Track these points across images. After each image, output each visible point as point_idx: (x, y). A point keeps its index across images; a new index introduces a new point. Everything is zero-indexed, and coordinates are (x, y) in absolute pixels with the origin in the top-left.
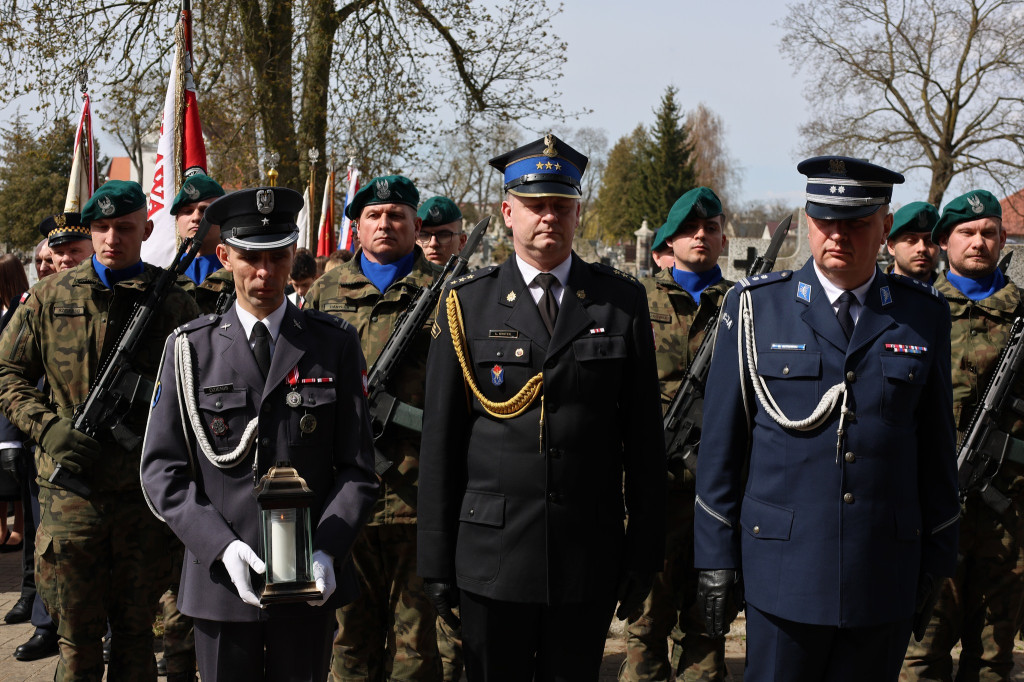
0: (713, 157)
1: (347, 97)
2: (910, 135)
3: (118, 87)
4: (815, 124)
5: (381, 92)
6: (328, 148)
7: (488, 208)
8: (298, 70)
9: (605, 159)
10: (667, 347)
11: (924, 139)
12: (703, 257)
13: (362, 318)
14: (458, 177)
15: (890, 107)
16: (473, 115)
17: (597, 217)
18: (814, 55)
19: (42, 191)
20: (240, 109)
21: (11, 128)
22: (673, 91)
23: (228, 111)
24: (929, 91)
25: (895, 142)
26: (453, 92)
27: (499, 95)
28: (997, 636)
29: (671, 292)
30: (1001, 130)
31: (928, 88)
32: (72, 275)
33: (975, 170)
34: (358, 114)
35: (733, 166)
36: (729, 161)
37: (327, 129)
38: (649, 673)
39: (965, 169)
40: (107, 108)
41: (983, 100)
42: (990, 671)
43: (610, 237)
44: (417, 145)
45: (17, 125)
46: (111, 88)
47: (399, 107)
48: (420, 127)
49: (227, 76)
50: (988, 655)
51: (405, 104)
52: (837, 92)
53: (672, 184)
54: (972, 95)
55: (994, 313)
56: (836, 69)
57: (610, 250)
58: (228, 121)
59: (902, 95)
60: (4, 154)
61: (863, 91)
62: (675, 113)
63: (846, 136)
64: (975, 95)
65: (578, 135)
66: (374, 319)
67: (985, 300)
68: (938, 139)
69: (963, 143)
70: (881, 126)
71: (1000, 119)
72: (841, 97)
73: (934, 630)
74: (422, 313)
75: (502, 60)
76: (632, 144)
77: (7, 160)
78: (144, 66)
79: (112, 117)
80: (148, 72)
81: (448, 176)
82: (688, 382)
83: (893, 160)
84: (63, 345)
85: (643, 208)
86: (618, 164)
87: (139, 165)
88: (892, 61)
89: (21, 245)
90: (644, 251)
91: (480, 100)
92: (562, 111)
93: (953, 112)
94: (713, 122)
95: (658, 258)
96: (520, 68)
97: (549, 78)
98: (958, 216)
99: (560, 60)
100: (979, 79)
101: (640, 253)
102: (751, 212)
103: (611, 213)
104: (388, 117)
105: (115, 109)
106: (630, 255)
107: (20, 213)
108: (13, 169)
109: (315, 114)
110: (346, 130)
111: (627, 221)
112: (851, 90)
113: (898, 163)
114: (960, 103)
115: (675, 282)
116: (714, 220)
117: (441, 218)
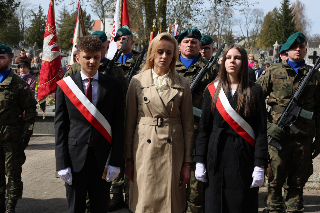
0: (301, 18)
6: (167, 17)
7: (222, 37)
9: (263, 19)
10: (285, 88)
12: (299, 57)
14: (211, 26)
16: (217, 5)
17: (259, 40)
20: (137, 4)
21: (62, 11)
23: (134, 4)
29: (287, 69)
34: (177, 5)
35: (309, 22)
36: (307, 20)
37: (167, 10)
38: (276, 200)
40: (93, 3)
43: (264, 47)
44: (197, 16)
45: (64, 10)
47: (191, 2)
48: (198, 9)
53: (287, 28)
57: (264, 51)
58: (133, 8)
62: (288, 3)
65: (253, 11)
74: (201, 76)
76: (273, 14)
79: (95, 6)
81: (208, 26)
82: (292, 100)
85: (276, 37)
86: (267, 21)
87: (104, 22)
89: (65, 50)
90: (276, 52)
92: (248, 3)
94: (302, 6)
95: (281, 56)
101: (275, 52)
102: (315, 38)
103: (265, 39)
104: (187, 6)
105: (96, 4)
106: (271, 53)
107: (65, 39)
108: (63, 24)
109: (163, 5)
110: (173, 10)
111: (270, 41)
115: (288, 65)
116: (303, 44)
117: (206, 43)
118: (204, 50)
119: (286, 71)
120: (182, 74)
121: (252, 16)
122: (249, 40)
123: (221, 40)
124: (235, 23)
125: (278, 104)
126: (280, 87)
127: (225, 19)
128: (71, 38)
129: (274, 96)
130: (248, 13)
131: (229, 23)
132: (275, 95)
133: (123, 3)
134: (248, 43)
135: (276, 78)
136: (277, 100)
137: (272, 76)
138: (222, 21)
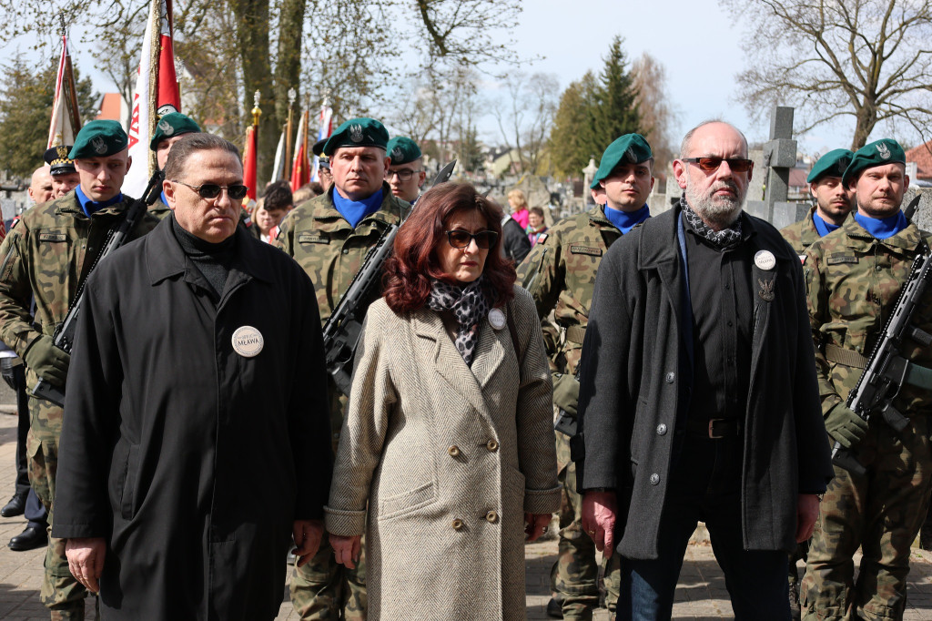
0: (655, 102)
1: (320, 41)
2: (837, 84)
3: (110, 29)
4: (750, 72)
5: (350, 37)
6: (302, 89)
7: (450, 146)
8: (276, 16)
9: (556, 101)
10: (597, 278)
11: (850, 88)
12: (633, 200)
13: (334, 250)
14: (421, 116)
15: (819, 58)
16: (436, 60)
17: (548, 155)
18: (750, 8)
19: (40, 123)
20: (222, 51)
21: (11, 65)
22: (621, 40)
23: (211, 52)
24: (855, 44)
25: (824, 90)
26: (418, 38)
27: (460, 42)
28: (894, 542)
29: (603, 229)
30: (921, 81)
31: (855, 41)
32: (57, 204)
33: (896, 117)
34: (330, 57)
36: (671, 105)
37: (301, 71)
38: (579, 572)
39: (887, 116)
40: (100, 48)
41: (905, 52)
42: (888, 575)
43: (560, 174)
44: (384, 87)
45: (17, 63)
46: (103, 29)
47: (367, 51)
48: (387, 70)
49: (210, 20)
50: (886, 560)
51: (373, 49)
52: (771, 43)
53: (618, 126)
54: (895, 48)
55: (897, 250)
56: (771, 22)
57: (560, 185)
58: (210, 61)
59: (831, 47)
60: (5, 88)
61: (795, 42)
62: (621, 60)
63: (779, 85)
64: (898, 48)
65: (532, 79)
66: (345, 251)
67: (889, 239)
68: (863, 88)
69: (886, 92)
70: (811, 75)
71: (921, 70)
72: (775, 48)
73: (839, 536)
75: (463, 9)
76: (582, 89)
77: (8, 94)
78: (134, 10)
79: (104, 56)
80: (137, 15)
81: (412, 116)
83: (821, 106)
84: (46, 268)
85: (591, 148)
86: (568, 107)
87: (128, 100)
88: (823, 15)
89: (19, 173)
91: (442, 46)
92: (517, 57)
93: (877, 64)
94: (656, 69)
95: (596, 195)
96: (480, 17)
97: (506, 26)
98: (867, 161)
99: (516, 10)
100: (902, 33)
103: (561, 152)
104: (357, 61)
105: (107, 48)
106: (578, 190)
107: (19, 143)
108: (13, 103)
109: (290, 56)
110: (319, 72)
111: (577, 159)
112: (783, 42)
113: (825, 110)
114: (884, 55)
115: (606, 219)
116: (643, 164)
117: (402, 157)
118: (398, 177)
119: (599, 234)
120: (338, 241)
121: (530, 91)
122: (520, 155)
123: (447, 153)
124: (485, 109)
125: (579, 323)
126: (584, 277)
127: (459, 100)
128: (34, 140)
129: (570, 301)
130: (519, 83)
131: (470, 108)
132: (572, 297)
133: (161, 45)
134: (517, 163)
135: (573, 253)
136: (577, 312)
137: (564, 248)
138: (450, 103)
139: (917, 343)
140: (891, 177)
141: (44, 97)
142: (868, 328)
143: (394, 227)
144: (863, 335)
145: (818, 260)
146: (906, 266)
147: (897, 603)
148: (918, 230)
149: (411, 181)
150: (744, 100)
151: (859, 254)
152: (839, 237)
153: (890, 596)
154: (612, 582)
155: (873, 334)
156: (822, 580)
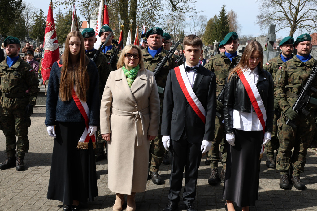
0: (234, 23)
1: (142, 7)
2: (285, 18)
3: (85, 3)
4: (261, 15)
5: (150, 5)
6: (136, 20)
7: (177, 36)
9: (206, 23)
10: (223, 72)
11: (289, 20)
12: (233, 50)
13: (148, 64)
14: (169, 28)
15: (281, 11)
16: (173, 12)
17: (204, 38)
20: (115, 9)
21: (58, 13)
22: (225, 6)
24: (291, 7)
25: (282, 20)
26: (169, 6)
27: (180, 7)
28: (304, 146)
29: (225, 58)
30: (309, 17)
33: (302, 28)
34: (144, 11)
35: (239, 26)
37: (136, 15)
39: (299, 27)
41: (305, 9)
42: (301, 155)
43: (207, 44)
44: (159, 19)
45: (59, 13)
47: (155, 9)
48: (160, 15)
50: (301, 151)
53: (223, 30)
54: (302, 8)
55: (308, 65)
57: (207, 47)
58: (112, 12)
59: (284, 8)
61: (274, 7)
62: (225, 12)
63: (269, 19)
65: (199, 17)
66: (151, 64)
67: (306, 62)
68: (293, 20)
69: (299, 21)
70: (278, 16)
71: (309, 15)
72: (268, 8)
76: (213, 20)
79: (83, 11)
81: (166, 27)
83: (281, 25)
85: (216, 37)
86: (210, 25)
87: (89, 23)
89: (60, 43)
90: (216, 47)
91: (175, 8)
92: (196, 11)
93: (297, 13)
94: (234, 14)
95: (220, 49)
98: (300, 40)
100: (304, 4)
101: (214, 48)
102: (243, 38)
103: (207, 38)
104: (152, 12)
105: (84, 9)
106: (212, 48)
109: (133, 11)
110: (141, 15)
111: (211, 39)
112: (271, 6)
113: (282, 26)
114: (299, 10)
115: (225, 56)
116: (236, 40)
117: (166, 38)
118: (165, 44)
119: (223, 60)
120: (149, 61)
121: (199, 21)
123: (176, 38)
124: (186, 26)
125: (218, 84)
126: (219, 72)
127: (179, 23)
130: (196, 18)
131: (182, 25)
133: (104, 7)
135: (216, 65)
136: (218, 81)
137: (214, 64)
138: (177, 24)
139: (313, 91)
140: (307, 45)
141: (67, 22)
142: (299, 87)
143: (164, 57)
144: (297, 89)
145: (285, 68)
146: (311, 70)
147: (303, 163)
148: (314, 60)
149: (168, 45)
150: (259, 23)
151: (297, 66)
152: (291, 61)
153: (301, 161)
154: (224, 156)
155: (300, 89)
156: (282, 156)
